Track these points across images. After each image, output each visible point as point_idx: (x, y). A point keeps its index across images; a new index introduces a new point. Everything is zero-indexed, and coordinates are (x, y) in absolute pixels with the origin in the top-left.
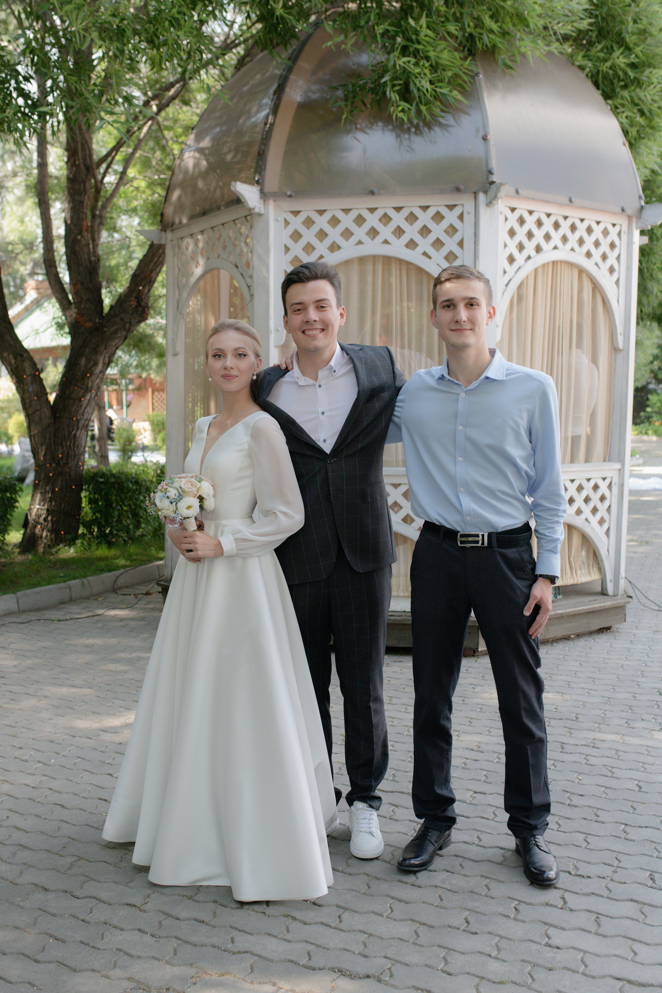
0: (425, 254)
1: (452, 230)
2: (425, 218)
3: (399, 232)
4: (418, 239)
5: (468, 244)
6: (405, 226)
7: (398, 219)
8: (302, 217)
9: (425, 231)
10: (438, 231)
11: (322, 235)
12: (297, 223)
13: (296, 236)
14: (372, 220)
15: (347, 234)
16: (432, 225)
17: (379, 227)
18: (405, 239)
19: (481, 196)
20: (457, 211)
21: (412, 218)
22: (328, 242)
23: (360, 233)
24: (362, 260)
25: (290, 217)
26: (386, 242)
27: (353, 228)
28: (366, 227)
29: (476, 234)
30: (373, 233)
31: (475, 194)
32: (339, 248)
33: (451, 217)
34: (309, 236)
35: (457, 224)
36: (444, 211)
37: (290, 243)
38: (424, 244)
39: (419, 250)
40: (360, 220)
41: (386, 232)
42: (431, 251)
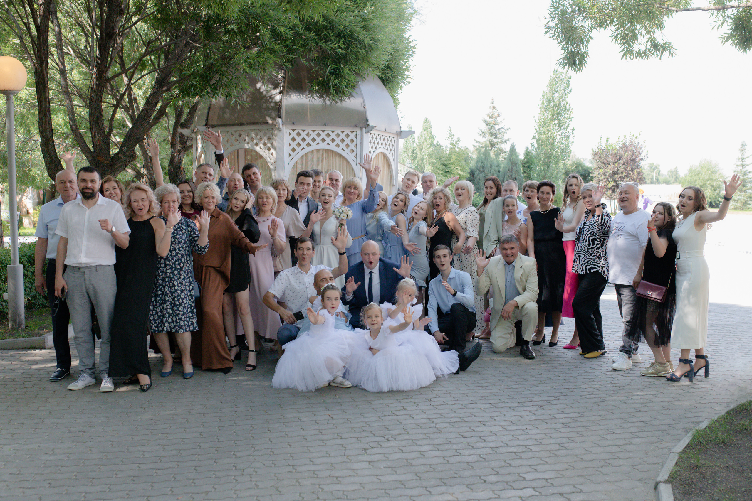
0: (342, 149)
1: (352, 141)
2: (343, 136)
3: (333, 140)
4: (340, 143)
5: (359, 146)
6: (335, 138)
7: (333, 135)
8: (296, 132)
9: (343, 141)
10: (347, 141)
11: (304, 139)
12: (294, 134)
13: (294, 139)
14: (323, 135)
15: (314, 140)
16: (345, 139)
17: (326, 138)
18: (335, 143)
19: (364, 129)
20: (354, 134)
21: (338, 135)
22: (306, 142)
23: (318, 140)
24: (318, 150)
25: (291, 132)
26: (328, 144)
27: (316, 137)
28: (321, 137)
29: (362, 143)
30: (323, 140)
31: (361, 129)
32: (310, 145)
33: (352, 136)
34: (299, 140)
35: (354, 139)
36: (350, 133)
37: (291, 142)
38: (342, 145)
39: (341, 148)
40: (318, 135)
41: (328, 140)
42: (345, 148)
